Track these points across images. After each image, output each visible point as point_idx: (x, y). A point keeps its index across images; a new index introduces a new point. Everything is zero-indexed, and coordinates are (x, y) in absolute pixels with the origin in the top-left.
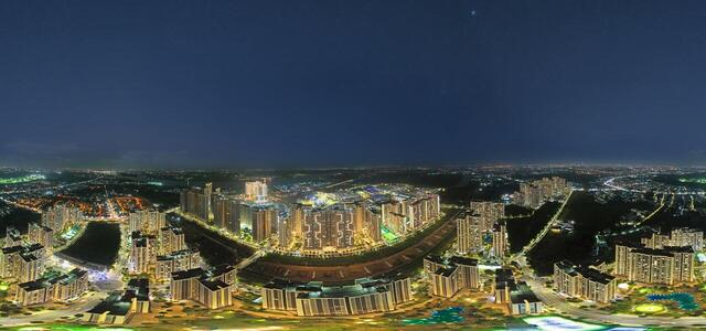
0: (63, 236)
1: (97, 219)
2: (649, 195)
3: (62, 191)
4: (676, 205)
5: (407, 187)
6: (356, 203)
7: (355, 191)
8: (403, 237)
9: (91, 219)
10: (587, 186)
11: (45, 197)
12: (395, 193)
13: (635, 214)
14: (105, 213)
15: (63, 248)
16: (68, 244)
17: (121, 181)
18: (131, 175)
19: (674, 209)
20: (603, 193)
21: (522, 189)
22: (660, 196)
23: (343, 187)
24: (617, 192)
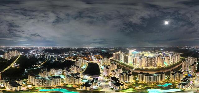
0: (82, 68)
1: (91, 62)
2: (43, 56)
3: (78, 54)
4: (52, 59)
5: (173, 52)
6: (158, 56)
7: (159, 53)
8: (169, 65)
9: (89, 62)
10: (25, 53)
11: (73, 56)
12: (170, 54)
13: (39, 62)
14: (92, 60)
15: (83, 71)
16: (84, 70)
17: (94, 50)
18: (97, 48)
19: (51, 60)
20: (29, 55)
21: (5, 54)
22: (46, 56)
23: (156, 52)
24: (34, 55)
